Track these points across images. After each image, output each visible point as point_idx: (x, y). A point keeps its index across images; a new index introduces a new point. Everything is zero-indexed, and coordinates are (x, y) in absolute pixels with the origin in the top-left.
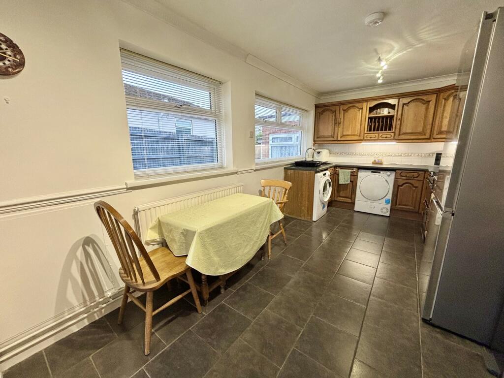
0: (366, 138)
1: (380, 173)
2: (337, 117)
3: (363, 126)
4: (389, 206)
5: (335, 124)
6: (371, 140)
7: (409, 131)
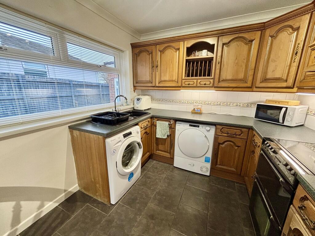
0: (184, 85)
1: (198, 126)
2: (154, 59)
3: (180, 70)
4: (209, 165)
5: (153, 67)
6: (189, 87)
7: (229, 77)
